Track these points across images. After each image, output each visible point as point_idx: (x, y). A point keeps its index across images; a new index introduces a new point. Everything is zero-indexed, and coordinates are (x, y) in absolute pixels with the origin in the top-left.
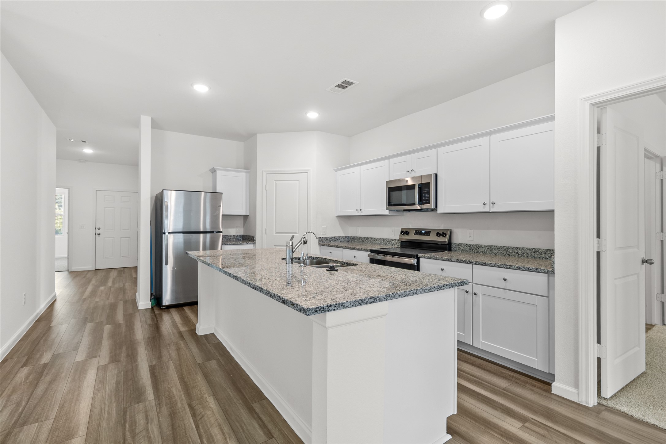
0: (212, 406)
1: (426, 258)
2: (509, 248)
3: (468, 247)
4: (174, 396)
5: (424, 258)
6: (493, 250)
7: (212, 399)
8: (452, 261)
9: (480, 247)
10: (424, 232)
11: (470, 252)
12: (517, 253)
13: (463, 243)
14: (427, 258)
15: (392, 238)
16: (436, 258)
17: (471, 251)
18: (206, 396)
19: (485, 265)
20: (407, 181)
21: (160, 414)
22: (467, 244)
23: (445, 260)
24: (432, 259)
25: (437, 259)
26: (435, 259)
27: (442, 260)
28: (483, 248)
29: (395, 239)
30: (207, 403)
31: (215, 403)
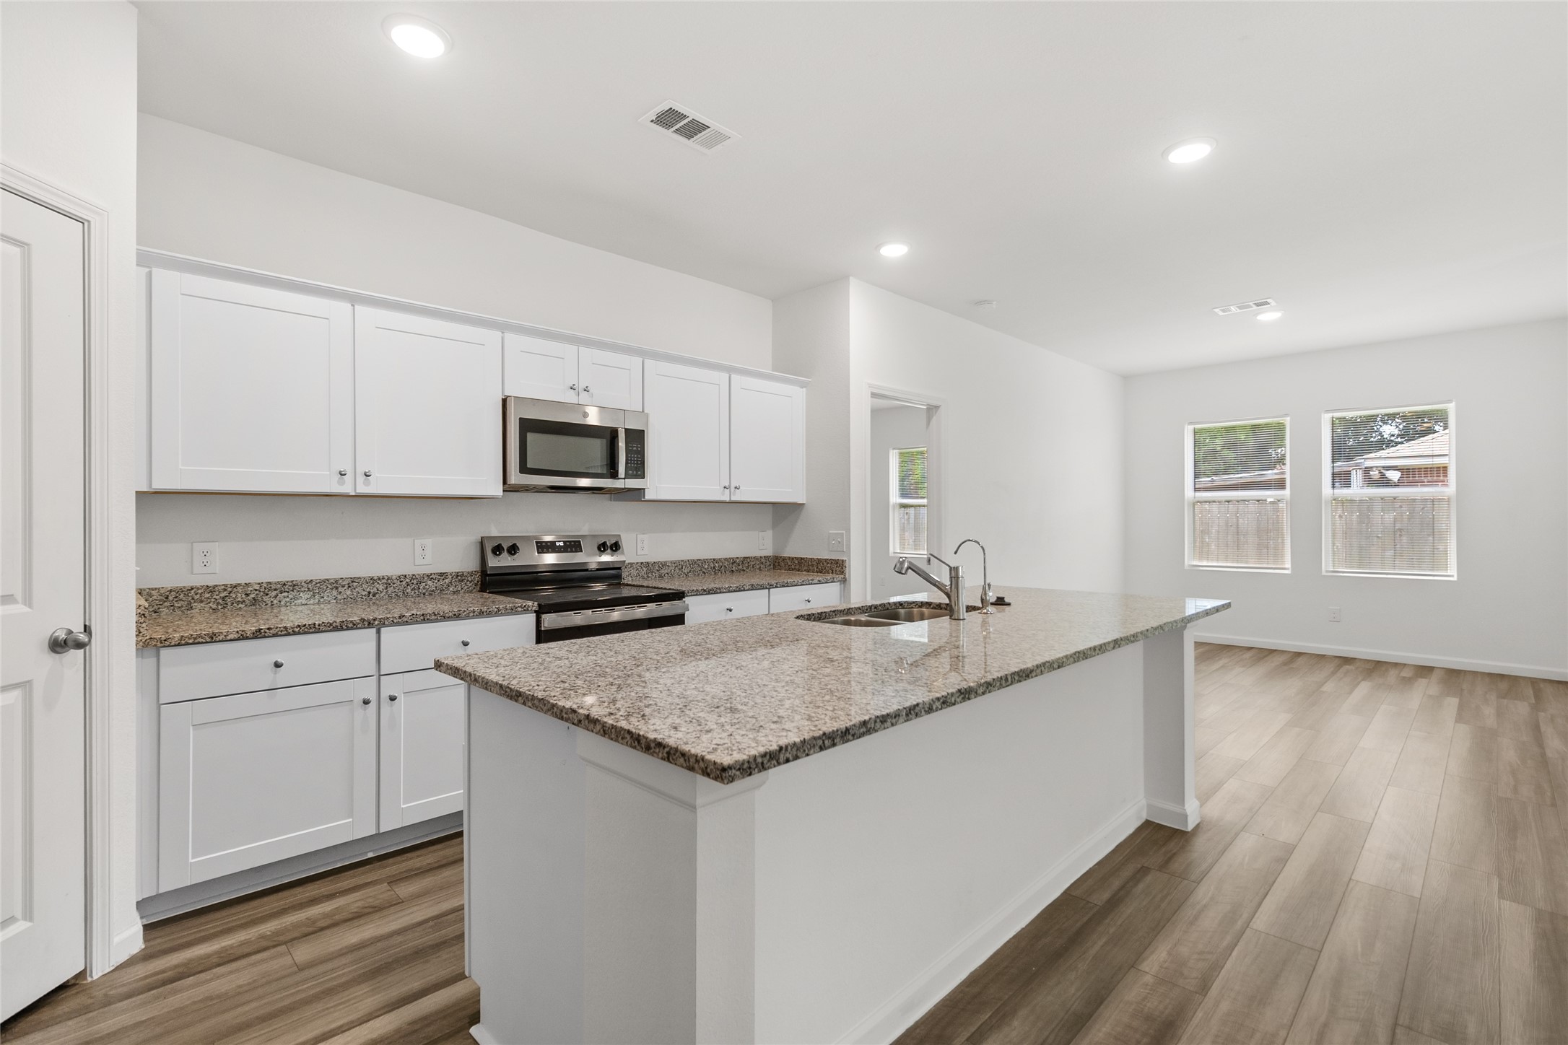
0: (1164, 955)
1: (700, 595)
2: (705, 561)
3: (644, 568)
4: (1217, 1036)
5: (697, 595)
6: (684, 567)
7: (1145, 964)
8: (744, 590)
9: (663, 565)
10: (562, 544)
11: (648, 577)
12: (714, 567)
13: (635, 562)
14: (702, 595)
15: (428, 572)
16: (719, 591)
17: (650, 575)
18: (1148, 979)
19: (787, 586)
20: (585, 415)
21: (1285, 1021)
22: (642, 563)
23: (735, 591)
24: (712, 594)
25: (720, 593)
26: (718, 593)
27: (729, 592)
28: (668, 566)
29: (441, 574)
30: (1165, 966)
31: (1152, 953)
